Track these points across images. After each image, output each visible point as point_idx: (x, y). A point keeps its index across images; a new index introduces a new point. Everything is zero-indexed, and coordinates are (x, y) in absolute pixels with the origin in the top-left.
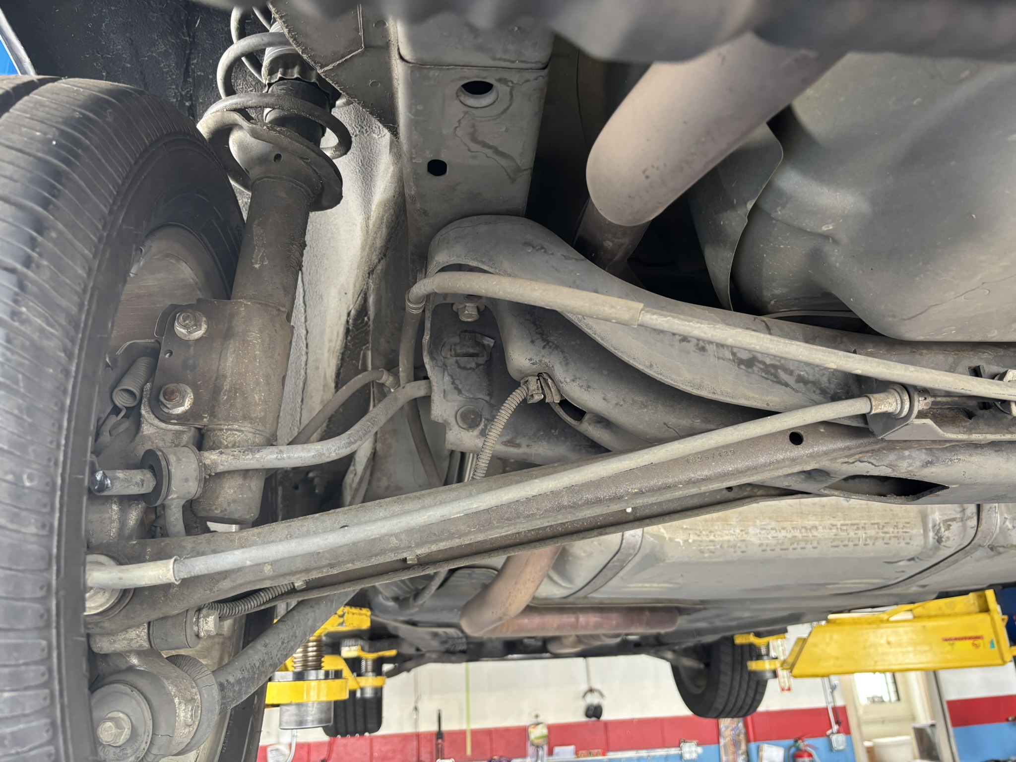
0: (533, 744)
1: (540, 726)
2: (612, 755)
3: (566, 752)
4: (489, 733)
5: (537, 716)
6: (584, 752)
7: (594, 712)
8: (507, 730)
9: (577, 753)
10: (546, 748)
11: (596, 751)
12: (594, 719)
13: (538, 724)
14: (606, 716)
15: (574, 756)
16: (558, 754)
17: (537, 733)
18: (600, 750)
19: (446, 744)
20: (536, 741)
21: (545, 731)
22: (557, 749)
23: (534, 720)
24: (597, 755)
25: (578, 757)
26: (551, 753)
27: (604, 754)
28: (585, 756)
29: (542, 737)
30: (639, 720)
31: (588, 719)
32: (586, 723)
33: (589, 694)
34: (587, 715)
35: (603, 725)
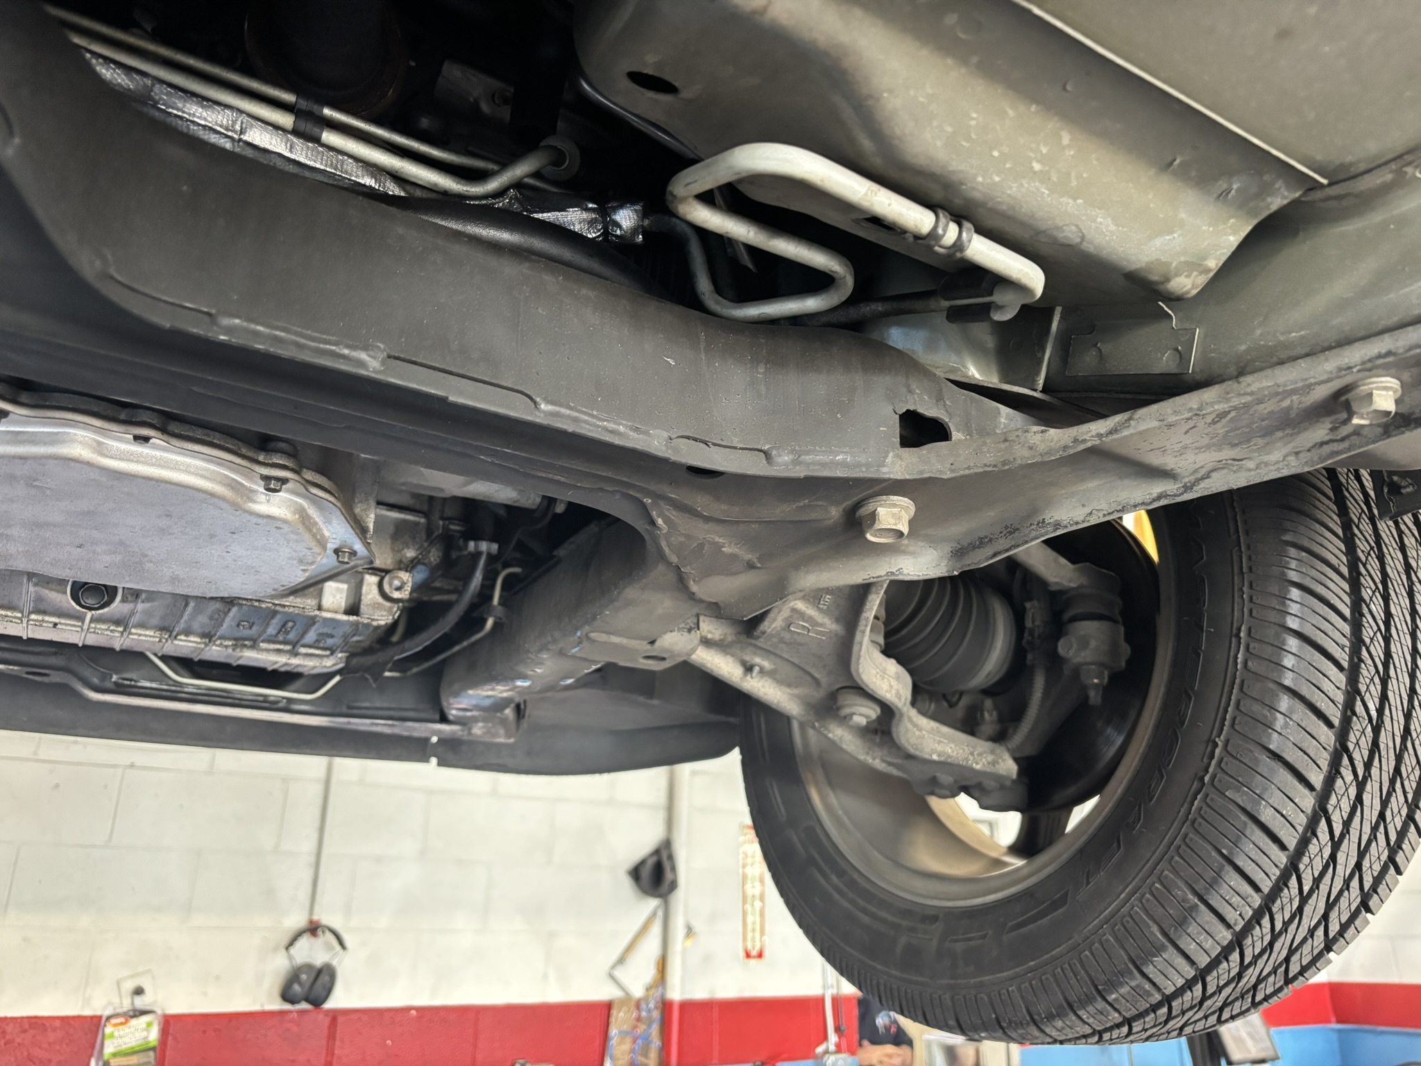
1: (145, 1019)
5: (139, 991)
7: (312, 986)
8: (32, 1024)
12: (304, 1006)
13: (137, 1014)
14: (338, 999)
17: (128, 1040)
20: (119, 1063)
21: (154, 1036)
23: (126, 1005)
29: (143, 1050)
30: (423, 1011)
31: (287, 1007)
32: (282, 1013)
33: (305, 942)
34: (286, 996)
35: (327, 1021)
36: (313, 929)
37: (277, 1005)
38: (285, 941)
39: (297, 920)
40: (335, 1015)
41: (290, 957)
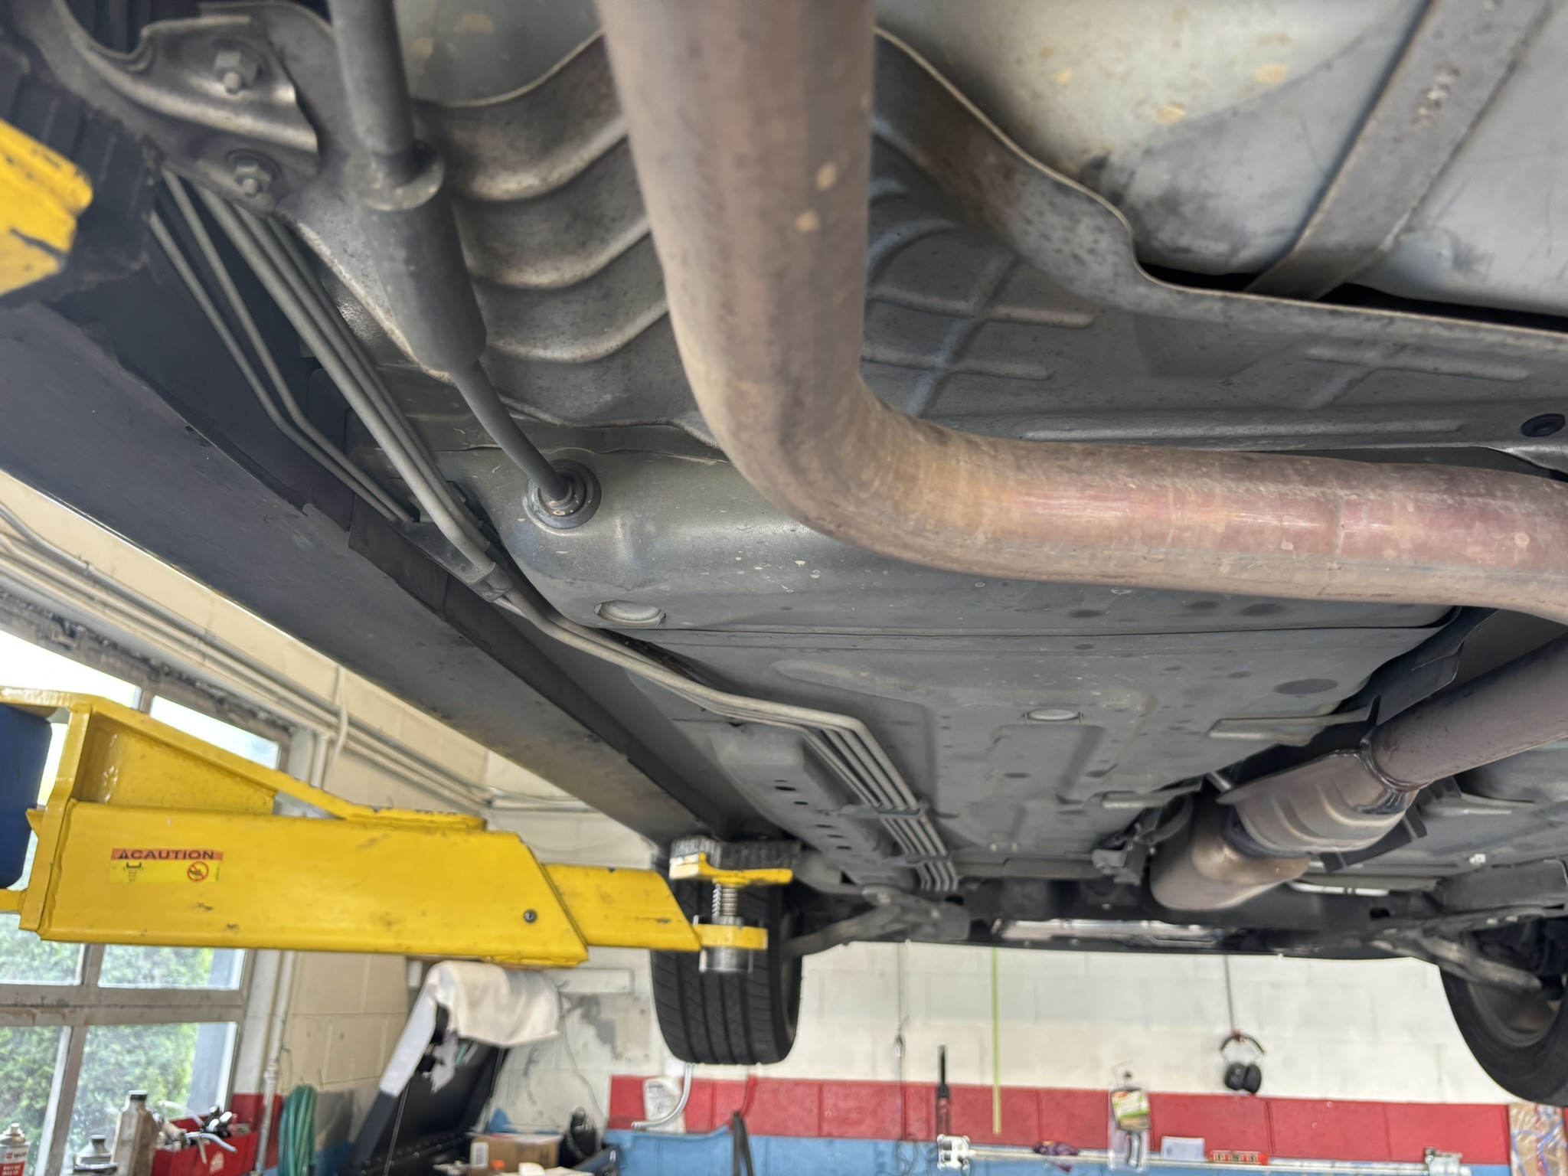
0: (1119, 1127)
1: (1135, 1096)
2: (1279, 1165)
3: (1186, 1150)
4: (1036, 1096)
5: (1128, 1076)
6: (1224, 1153)
7: (1245, 1078)
8: (1070, 1094)
9: (1207, 1153)
10: (1145, 1137)
11: (1248, 1154)
12: (1242, 1092)
13: (1131, 1090)
14: (1267, 1090)
15: (1203, 1159)
16: (1169, 1151)
17: (1129, 1106)
18: (1256, 1154)
19: (955, 1109)
20: (1126, 1122)
21: (1144, 1106)
22: (1167, 1142)
23: (1122, 1083)
24: (1252, 1161)
25: (1212, 1162)
26: (1155, 1147)
27: (1264, 1162)
28: (1227, 1160)
29: (1140, 1115)
30: (1337, 1103)
31: (1230, 1092)
32: (1228, 1098)
33: (1232, 1045)
34: (1229, 1083)
35: (1262, 1105)
36: (1237, 1037)
37: (1222, 1090)
38: (1218, 1044)
39: (1224, 1030)
40: (1268, 1102)
41: (1225, 1057)
